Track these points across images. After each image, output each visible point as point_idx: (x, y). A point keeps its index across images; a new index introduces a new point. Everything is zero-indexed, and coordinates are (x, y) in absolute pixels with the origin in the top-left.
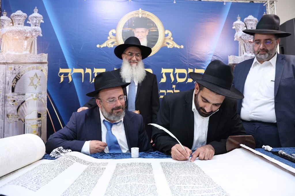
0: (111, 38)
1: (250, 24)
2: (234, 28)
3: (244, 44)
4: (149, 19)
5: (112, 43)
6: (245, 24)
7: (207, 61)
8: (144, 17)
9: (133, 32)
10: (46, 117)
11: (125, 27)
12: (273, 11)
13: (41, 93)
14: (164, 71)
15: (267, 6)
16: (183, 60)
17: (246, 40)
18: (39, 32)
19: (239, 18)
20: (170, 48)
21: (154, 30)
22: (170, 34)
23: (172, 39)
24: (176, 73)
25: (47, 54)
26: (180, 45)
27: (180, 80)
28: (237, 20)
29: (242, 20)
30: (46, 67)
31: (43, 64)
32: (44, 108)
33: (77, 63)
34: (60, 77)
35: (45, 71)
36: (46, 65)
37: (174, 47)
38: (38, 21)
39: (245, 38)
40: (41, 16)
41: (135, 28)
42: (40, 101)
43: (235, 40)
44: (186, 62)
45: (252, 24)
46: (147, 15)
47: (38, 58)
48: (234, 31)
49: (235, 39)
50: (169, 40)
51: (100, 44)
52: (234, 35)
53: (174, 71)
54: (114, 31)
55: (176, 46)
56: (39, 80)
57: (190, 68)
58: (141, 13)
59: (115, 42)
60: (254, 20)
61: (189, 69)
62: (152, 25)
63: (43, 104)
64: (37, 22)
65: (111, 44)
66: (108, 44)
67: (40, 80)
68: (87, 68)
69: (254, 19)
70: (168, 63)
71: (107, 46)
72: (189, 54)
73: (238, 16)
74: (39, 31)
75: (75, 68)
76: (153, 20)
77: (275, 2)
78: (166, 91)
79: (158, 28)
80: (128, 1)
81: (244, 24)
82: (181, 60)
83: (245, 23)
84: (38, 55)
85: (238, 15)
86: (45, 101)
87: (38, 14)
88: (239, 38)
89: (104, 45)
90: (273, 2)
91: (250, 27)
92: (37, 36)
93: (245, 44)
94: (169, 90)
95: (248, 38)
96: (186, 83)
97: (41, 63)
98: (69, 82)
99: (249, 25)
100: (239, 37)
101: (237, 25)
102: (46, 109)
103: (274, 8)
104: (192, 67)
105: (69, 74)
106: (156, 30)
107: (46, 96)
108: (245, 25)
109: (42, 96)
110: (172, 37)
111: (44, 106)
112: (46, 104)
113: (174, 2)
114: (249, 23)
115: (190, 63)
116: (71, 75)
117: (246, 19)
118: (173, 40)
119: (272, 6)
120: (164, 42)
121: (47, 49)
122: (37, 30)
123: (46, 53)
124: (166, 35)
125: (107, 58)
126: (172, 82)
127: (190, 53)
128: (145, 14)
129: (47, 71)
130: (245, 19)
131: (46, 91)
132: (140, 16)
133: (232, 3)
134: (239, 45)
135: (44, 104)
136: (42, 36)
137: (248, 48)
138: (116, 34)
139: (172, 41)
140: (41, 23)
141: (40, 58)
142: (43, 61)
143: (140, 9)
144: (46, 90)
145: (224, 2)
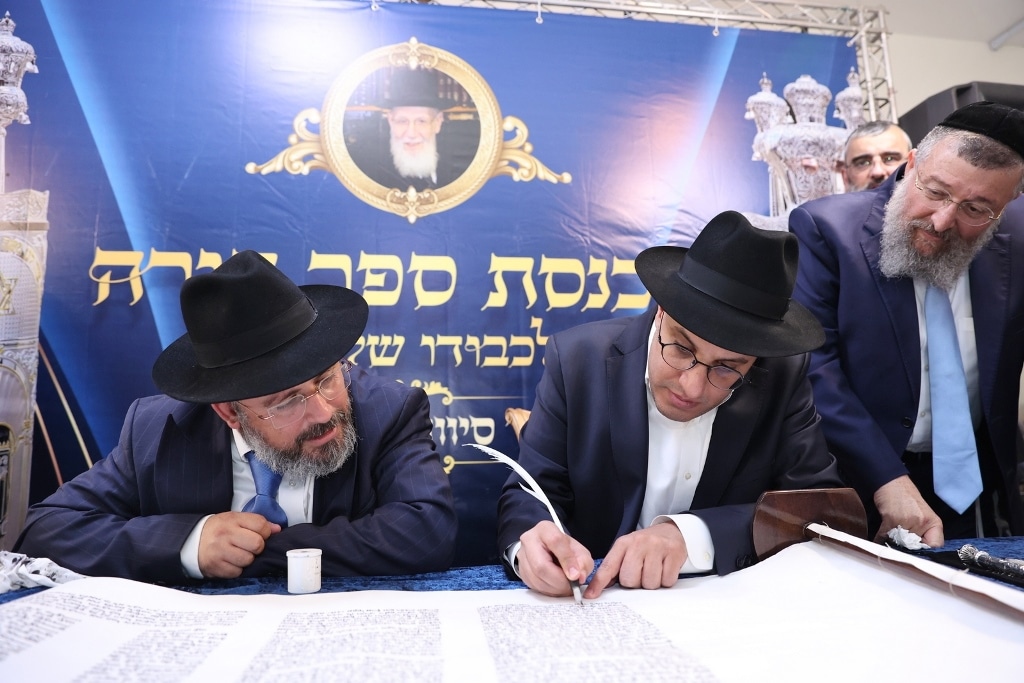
0: (300, 140)
1: (804, 105)
2: (749, 115)
3: (788, 176)
4: (446, 77)
5: (307, 159)
6: (789, 105)
7: (658, 232)
8: (426, 69)
9: (386, 120)
10: (31, 442)
11: (356, 102)
12: (879, 67)
13: (16, 345)
14: (499, 264)
15: (860, 47)
16: (570, 227)
17: (792, 159)
18: (18, 107)
19: (766, 83)
20: (521, 181)
21: (464, 117)
22: (523, 131)
23: (529, 148)
24: (545, 275)
25: (48, 192)
26: (559, 172)
27: (559, 300)
28: (760, 90)
29: (778, 90)
30: (38, 244)
31: (28, 232)
32: (23, 402)
33: (167, 229)
34: (98, 283)
35: (37, 258)
36: (39, 236)
37: (536, 177)
38: (13, 64)
39: (788, 152)
40: (30, 48)
41: (392, 104)
42: (7, 377)
43: (754, 159)
44: (583, 235)
45: (812, 106)
46: (440, 60)
47: (9, 205)
48: (751, 129)
49: (756, 156)
50: (519, 152)
51: (260, 162)
52: (751, 142)
53: (537, 266)
54: (314, 116)
55: (545, 174)
56: (10, 292)
57: (598, 257)
58: (416, 54)
59: (316, 156)
60: (817, 93)
61: (592, 258)
62: (456, 97)
63: (22, 387)
64: (11, 71)
65: (301, 164)
66: (291, 163)
67: (13, 293)
68: (207, 251)
69: (818, 90)
70: (515, 237)
71: (284, 171)
72: (590, 204)
73: (763, 77)
74: (17, 105)
75: (159, 249)
76: (459, 79)
77: (883, 36)
78: (508, 341)
79: (480, 108)
80: (367, 11)
81: (785, 104)
82: (563, 225)
83: (786, 101)
84: (8, 195)
85: (765, 74)
86: (27, 374)
87: (17, 39)
88: (768, 152)
89: (274, 165)
90: (878, 37)
91: (804, 114)
92: (10, 121)
93: (791, 173)
94: (517, 334)
95: (799, 153)
96: (583, 310)
97: (22, 227)
98: (132, 304)
99: (803, 109)
100: (768, 147)
101: (762, 109)
102: (31, 409)
103: (883, 57)
104: (602, 253)
105: (135, 273)
106: (470, 117)
107: (36, 354)
108: (788, 109)
109: (18, 355)
110: (528, 140)
111: (24, 397)
112: (31, 386)
113: (537, 20)
114: (800, 101)
115: (595, 239)
116: (141, 276)
117: (792, 89)
118: (533, 154)
119: (874, 49)
120: (501, 160)
121: (47, 174)
122: (11, 101)
123: (42, 190)
124: (510, 135)
125: (286, 215)
126: (528, 307)
127: (596, 202)
128: (430, 58)
129: (42, 258)
130: (789, 88)
131: (37, 335)
132: (413, 64)
133: (742, 30)
134: (770, 176)
135: (26, 388)
136: (28, 122)
137: (801, 189)
138: (321, 127)
139: (527, 155)
140: (28, 75)
141: (18, 207)
142: (30, 220)
143: (414, 40)
144: (37, 331)
145: (714, 28)
